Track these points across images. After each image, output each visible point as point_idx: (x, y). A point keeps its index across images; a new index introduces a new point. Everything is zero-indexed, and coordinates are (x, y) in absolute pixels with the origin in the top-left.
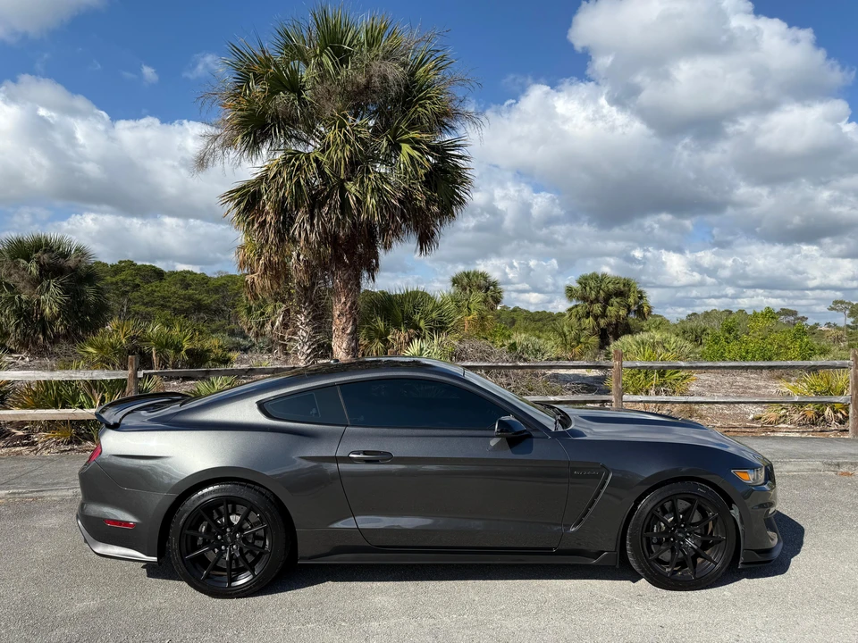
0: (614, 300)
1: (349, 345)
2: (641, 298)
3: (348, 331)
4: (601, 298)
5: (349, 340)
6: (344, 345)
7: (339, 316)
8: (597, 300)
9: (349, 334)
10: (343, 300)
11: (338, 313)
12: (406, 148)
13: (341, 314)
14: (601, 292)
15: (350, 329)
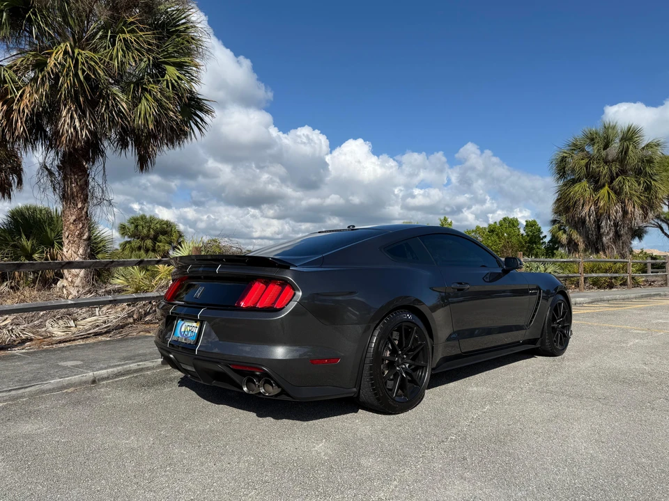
0: (161, 237)
1: (85, 251)
2: (181, 236)
3: (85, 237)
4: (151, 236)
5: (86, 246)
6: (81, 251)
7: (75, 221)
8: (148, 237)
9: (85, 240)
10: (80, 206)
11: (74, 217)
12: (172, 72)
13: (78, 219)
14: (151, 230)
15: (87, 234)
